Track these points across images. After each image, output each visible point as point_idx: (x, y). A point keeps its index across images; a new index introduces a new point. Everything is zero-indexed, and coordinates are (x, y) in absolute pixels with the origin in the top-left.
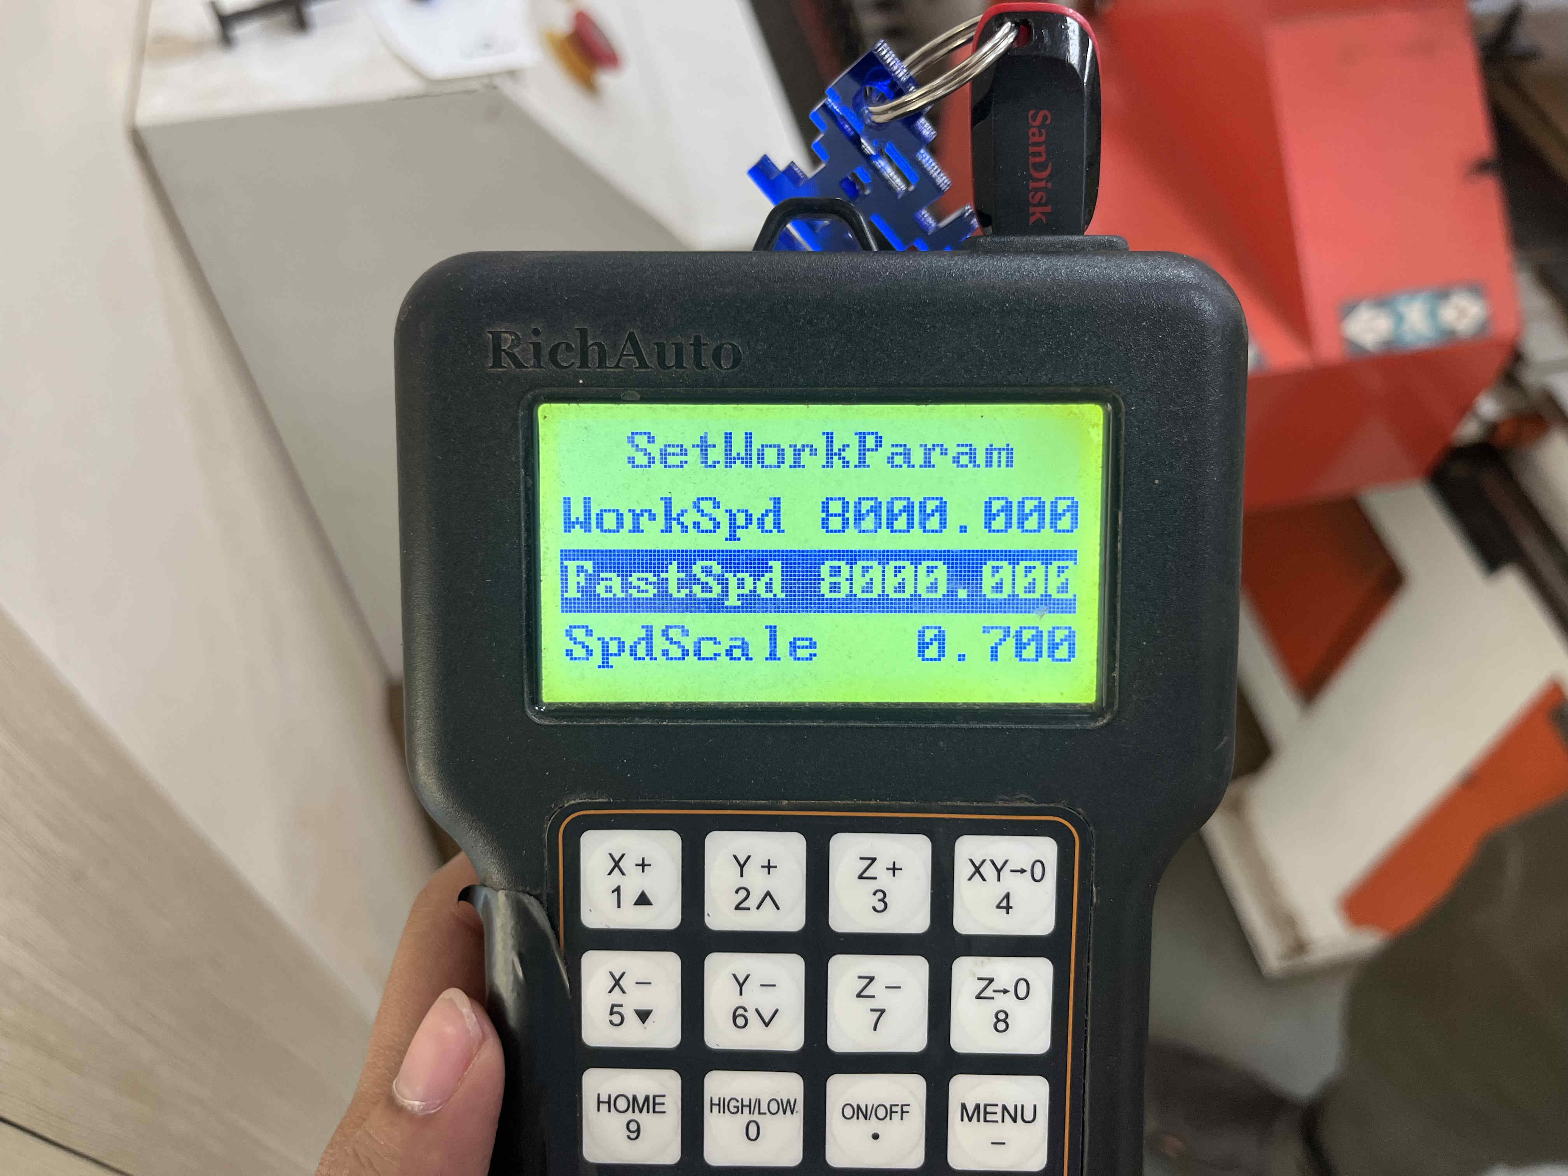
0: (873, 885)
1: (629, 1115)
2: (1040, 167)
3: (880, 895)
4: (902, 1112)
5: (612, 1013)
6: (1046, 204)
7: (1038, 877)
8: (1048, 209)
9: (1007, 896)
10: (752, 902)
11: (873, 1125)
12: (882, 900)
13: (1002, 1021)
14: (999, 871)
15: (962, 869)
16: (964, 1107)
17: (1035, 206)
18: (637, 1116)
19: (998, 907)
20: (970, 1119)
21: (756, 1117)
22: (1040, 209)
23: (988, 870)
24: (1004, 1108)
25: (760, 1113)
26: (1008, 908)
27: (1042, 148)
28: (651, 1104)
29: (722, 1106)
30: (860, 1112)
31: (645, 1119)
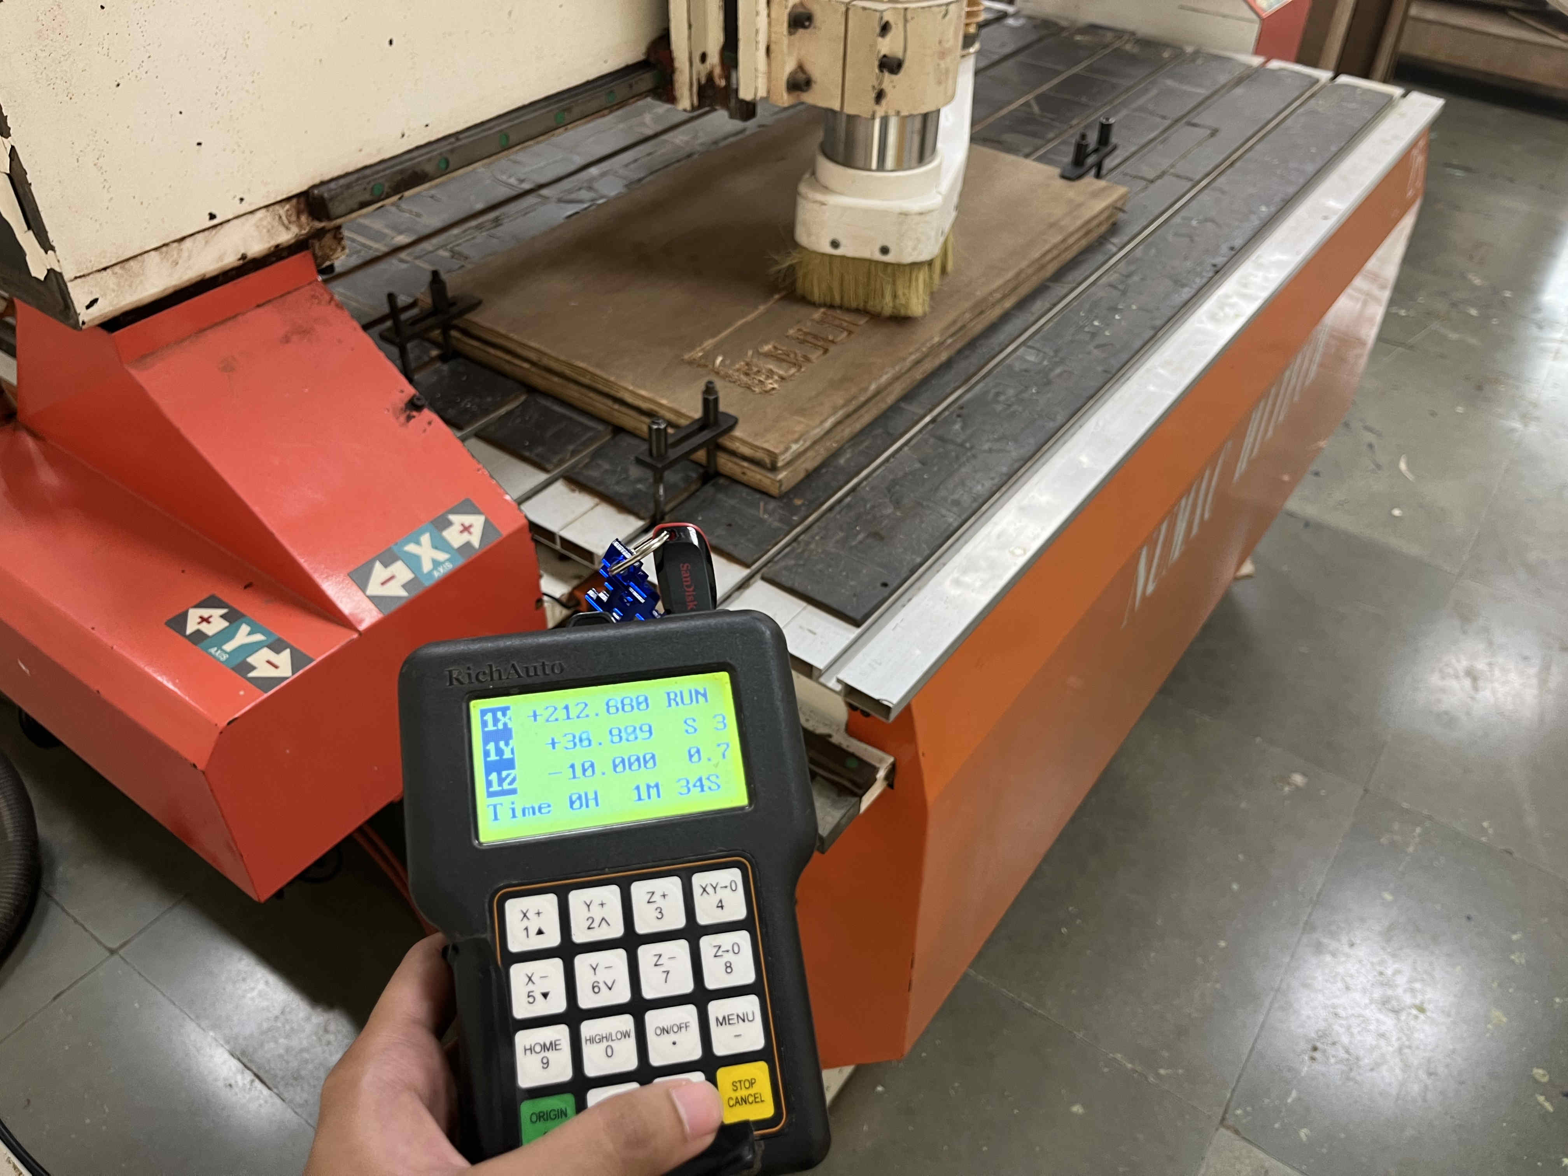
0: (655, 906)
1: (543, 1054)
2: (688, 586)
3: (659, 910)
4: (686, 1027)
5: (529, 996)
6: (694, 601)
7: (734, 889)
8: (696, 603)
9: (721, 901)
10: (595, 925)
11: (672, 1037)
12: (660, 912)
13: (729, 967)
14: (715, 888)
15: (697, 891)
16: (717, 1019)
17: (689, 602)
18: (547, 1054)
19: (718, 907)
20: (721, 1025)
21: (610, 1043)
22: (691, 603)
23: (710, 889)
24: (738, 1016)
25: (612, 1040)
26: (722, 907)
27: (688, 579)
28: (552, 1046)
29: (592, 1040)
30: (665, 1031)
31: (551, 1055)
